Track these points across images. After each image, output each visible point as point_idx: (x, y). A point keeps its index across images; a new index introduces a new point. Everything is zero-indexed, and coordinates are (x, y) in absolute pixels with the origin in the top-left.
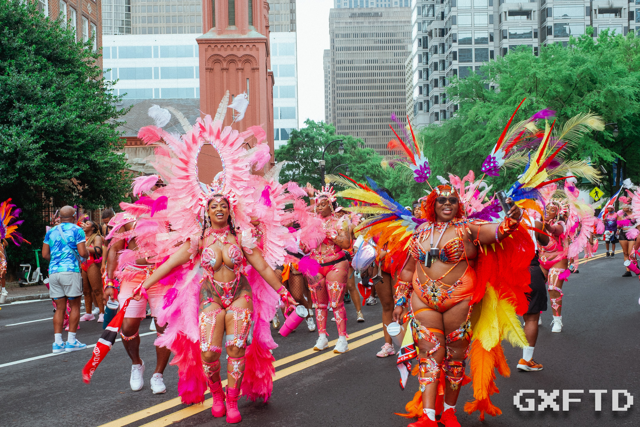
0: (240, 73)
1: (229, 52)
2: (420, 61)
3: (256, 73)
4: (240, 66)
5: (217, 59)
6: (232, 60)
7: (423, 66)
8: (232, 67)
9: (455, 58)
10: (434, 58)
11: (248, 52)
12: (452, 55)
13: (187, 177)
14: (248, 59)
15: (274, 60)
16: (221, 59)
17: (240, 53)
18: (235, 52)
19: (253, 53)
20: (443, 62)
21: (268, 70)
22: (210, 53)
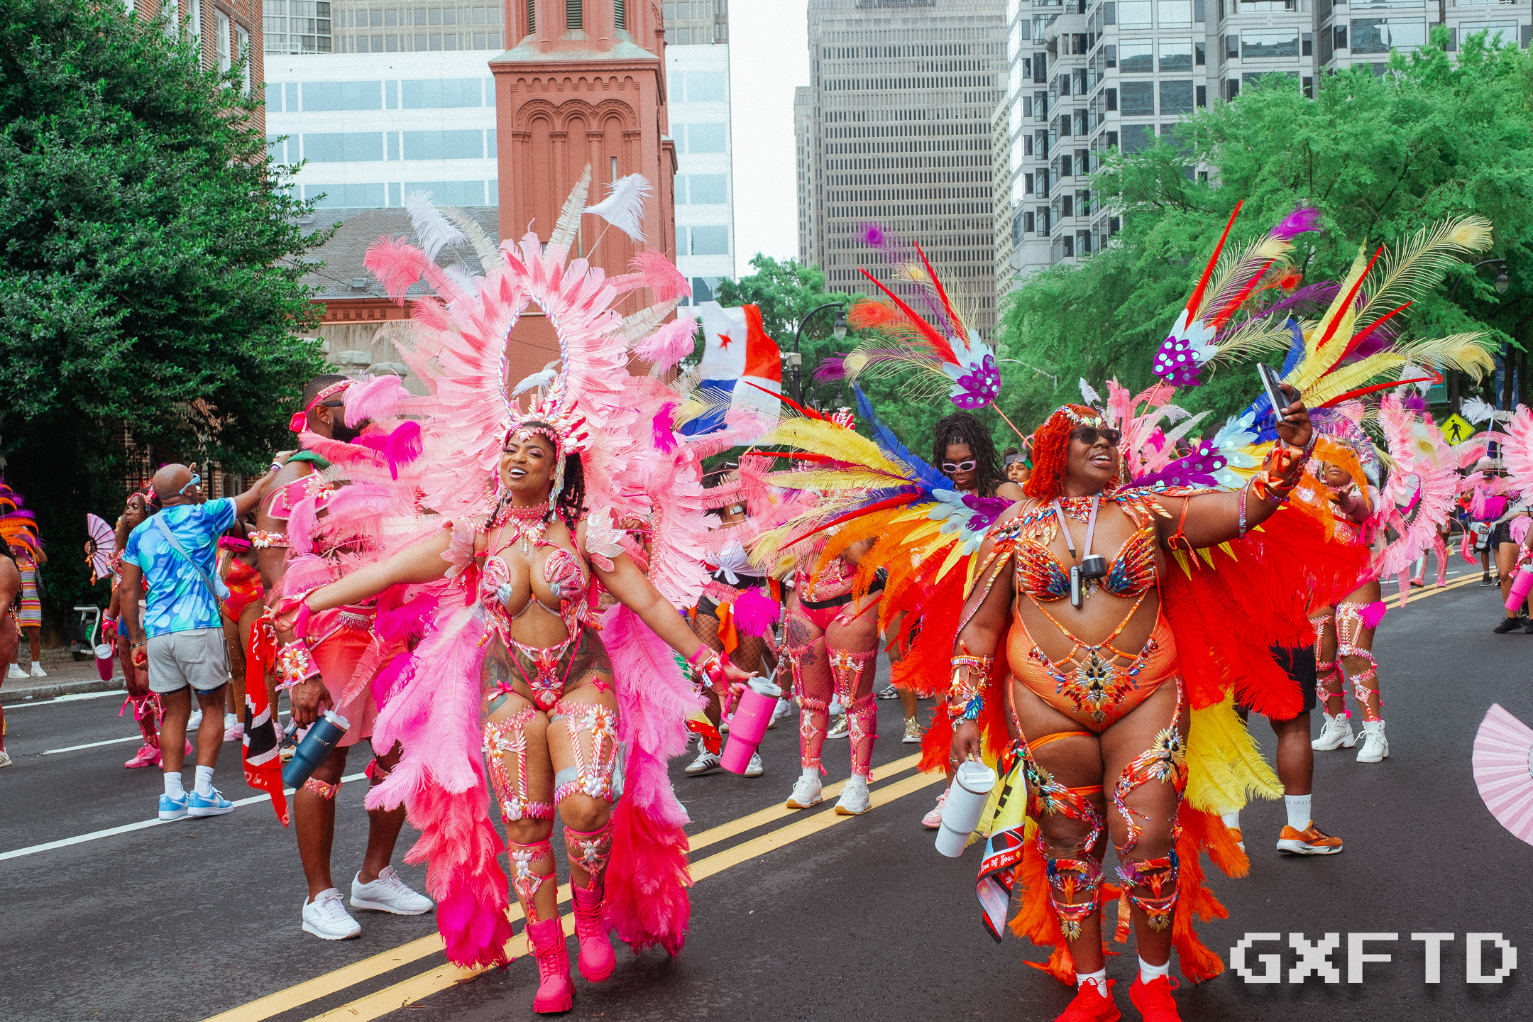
0: (595, 144)
1: (569, 94)
2: (1028, 112)
3: (634, 144)
4: (595, 126)
5: (538, 112)
6: (576, 112)
7: (1034, 125)
8: (577, 129)
9: (1112, 106)
10: (1062, 106)
11: (614, 94)
12: (1104, 98)
13: (477, 381)
14: (614, 111)
15: (677, 113)
16: (550, 111)
17: (596, 96)
18: (582, 94)
19: (626, 95)
20: (1084, 114)
21: (663, 138)
22: (524, 96)
